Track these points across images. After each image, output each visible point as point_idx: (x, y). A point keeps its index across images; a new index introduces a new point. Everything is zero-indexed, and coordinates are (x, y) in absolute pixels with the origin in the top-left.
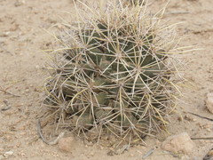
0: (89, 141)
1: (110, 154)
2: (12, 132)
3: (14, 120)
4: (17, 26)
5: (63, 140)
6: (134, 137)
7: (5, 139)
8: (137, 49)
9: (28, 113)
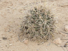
0: (33, 41)
1: (38, 45)
2: (11, 38)
3: (12, 34)
4: (12, 4)
5: (25, 41)
6: (45, 39)
7: (9, 40)
8: (45, 16)
9: (15, 32)
